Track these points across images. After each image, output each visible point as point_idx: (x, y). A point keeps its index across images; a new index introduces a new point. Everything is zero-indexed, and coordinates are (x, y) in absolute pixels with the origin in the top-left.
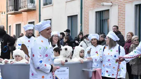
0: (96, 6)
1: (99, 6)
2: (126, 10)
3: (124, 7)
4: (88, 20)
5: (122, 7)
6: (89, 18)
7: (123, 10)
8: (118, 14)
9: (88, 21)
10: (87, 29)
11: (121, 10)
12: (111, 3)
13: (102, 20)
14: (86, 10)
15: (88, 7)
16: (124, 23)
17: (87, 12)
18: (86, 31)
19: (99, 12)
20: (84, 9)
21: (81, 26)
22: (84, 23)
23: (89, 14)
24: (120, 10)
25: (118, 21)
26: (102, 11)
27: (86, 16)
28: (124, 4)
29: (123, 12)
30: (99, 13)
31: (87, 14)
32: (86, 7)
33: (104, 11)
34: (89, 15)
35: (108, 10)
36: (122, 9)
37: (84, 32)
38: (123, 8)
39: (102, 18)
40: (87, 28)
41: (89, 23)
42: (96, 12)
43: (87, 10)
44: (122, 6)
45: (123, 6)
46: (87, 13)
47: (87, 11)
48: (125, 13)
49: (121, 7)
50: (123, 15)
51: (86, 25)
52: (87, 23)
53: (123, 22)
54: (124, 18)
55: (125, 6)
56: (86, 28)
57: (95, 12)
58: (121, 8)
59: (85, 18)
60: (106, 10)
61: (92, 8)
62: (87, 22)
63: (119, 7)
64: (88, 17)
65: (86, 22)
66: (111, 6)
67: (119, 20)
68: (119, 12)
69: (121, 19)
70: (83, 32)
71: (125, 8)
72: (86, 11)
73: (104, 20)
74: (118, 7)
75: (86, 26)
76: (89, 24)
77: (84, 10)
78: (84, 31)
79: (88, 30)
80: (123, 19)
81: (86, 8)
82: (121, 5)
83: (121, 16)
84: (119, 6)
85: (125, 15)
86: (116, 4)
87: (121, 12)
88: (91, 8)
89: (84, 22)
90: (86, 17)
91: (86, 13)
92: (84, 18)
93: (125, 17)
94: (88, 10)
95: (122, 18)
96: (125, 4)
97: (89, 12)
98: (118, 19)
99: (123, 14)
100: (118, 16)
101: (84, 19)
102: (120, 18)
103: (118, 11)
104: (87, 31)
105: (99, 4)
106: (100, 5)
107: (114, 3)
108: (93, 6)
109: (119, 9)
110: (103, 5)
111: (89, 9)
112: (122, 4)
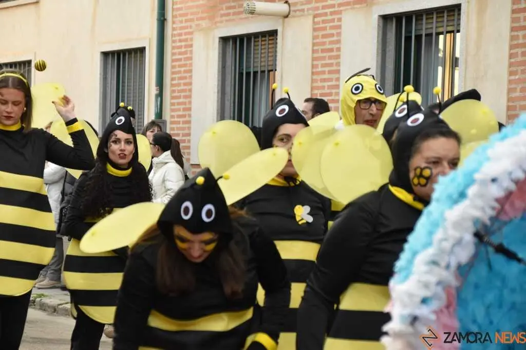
0: (222, 15)
1: (234, 14)
2: (344, 37)
3: (336, 23)
4: (190, 71)
5: (328, 25)
6: (191, 65)
7: (332, 35)
8: (314, 51)
9: (191, 77)
10: (184, 109)
11: (324, 36)
12: (286, 6)
13: (248, 74)
14: (182, 28)
15: (189, 17)
16: (334, 91)
17: (184, 37)
18: (179, 116)
19: (234, 38)
20: (174, 23)
21: (160, 95)
22: (172, 85)
23: (191, 46)
24: (321, 33)
25: (313, 81)
26: (249, 37)
27: (180, 54)
28: (336, 9)
29: (331, 43)
30: (234, 42)
31: (186, 46)
32: (181, 15)
33: (256, 35)
34: (191, 52)
35: (273, 34)
36: (329, 31)
37: (172, 123)
38: (332, 28)
39: (248, 67)
40: (182, 107)
41: (190, 84)
42: (224, 40)
43: (186, 27)
44: (329, 17)
45: (333, 20)
46: (186, 40)
47: (186, 34)
48: (339, 49)
49: (324, 22)
50: (330, 58)
51: (179, 91)
52: (185, 84)
53: (330, 87)
54: (334, 68)
55: (340, 20)
56: (179, 104)
57: (217, 40)
58: (324, 29)
59: (177, 63)
60: (263, 34)
61: (207, 21)
62: (182, 81)
63: (318, 23)
64: (191, 59)
65: (180, 78)
66: (287, 17)
67: (315, 77)
68: (314, 45)
69: (323, 73)
70: (165, 122)
71: (339, 27)
72: (180, 35)
73: (255, 73)
74: (314, 23)
75: (179, 97)
76: (190, 90)
77: (174, 29)
78: (172, 117)
79: (187, 113)
80: (330, 72)
81: (181, 22)
82: (326, 14)
83: (323, 58)
84: (315, 16)
85: (338, 57)
86: (303, 10)
87: (324, 44)
88: (204, 23)
89: (173, 79)
90: (180, 60)
91: (180, 41)
92: (173, 61)
93: (338, 64)
94: (189, 30)
95: (327, 69)
96: (340, 12)
97: (191, 39)
98: (313, 73)
99: (331, 50)
100: (314, 59)
101: (173, 67)
102: (320, 69)
103: (314, 37)
104: (181, 120)
105: (234, 7)
106: (240, 13)
107: (296, 4)
108: (212, 12)
109: (315, 30)
110: (252, 12)
111: (193, 25)
112: (328, 11)
